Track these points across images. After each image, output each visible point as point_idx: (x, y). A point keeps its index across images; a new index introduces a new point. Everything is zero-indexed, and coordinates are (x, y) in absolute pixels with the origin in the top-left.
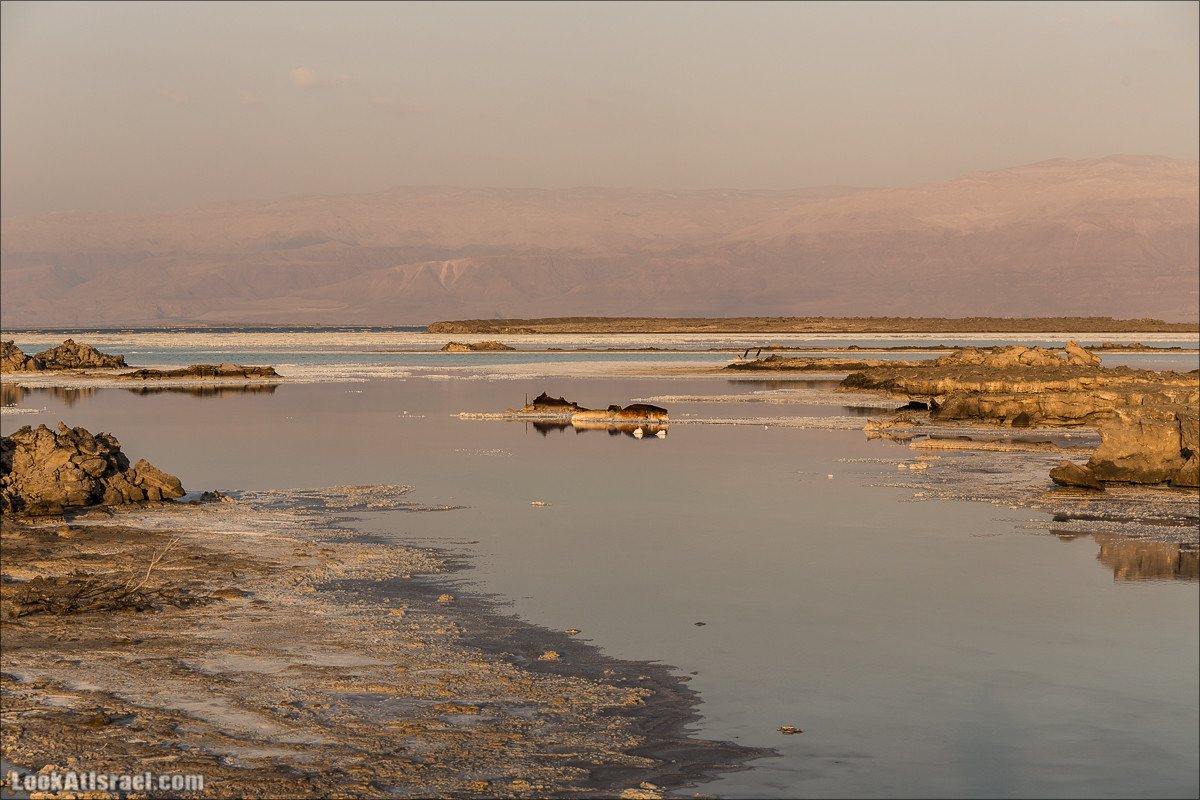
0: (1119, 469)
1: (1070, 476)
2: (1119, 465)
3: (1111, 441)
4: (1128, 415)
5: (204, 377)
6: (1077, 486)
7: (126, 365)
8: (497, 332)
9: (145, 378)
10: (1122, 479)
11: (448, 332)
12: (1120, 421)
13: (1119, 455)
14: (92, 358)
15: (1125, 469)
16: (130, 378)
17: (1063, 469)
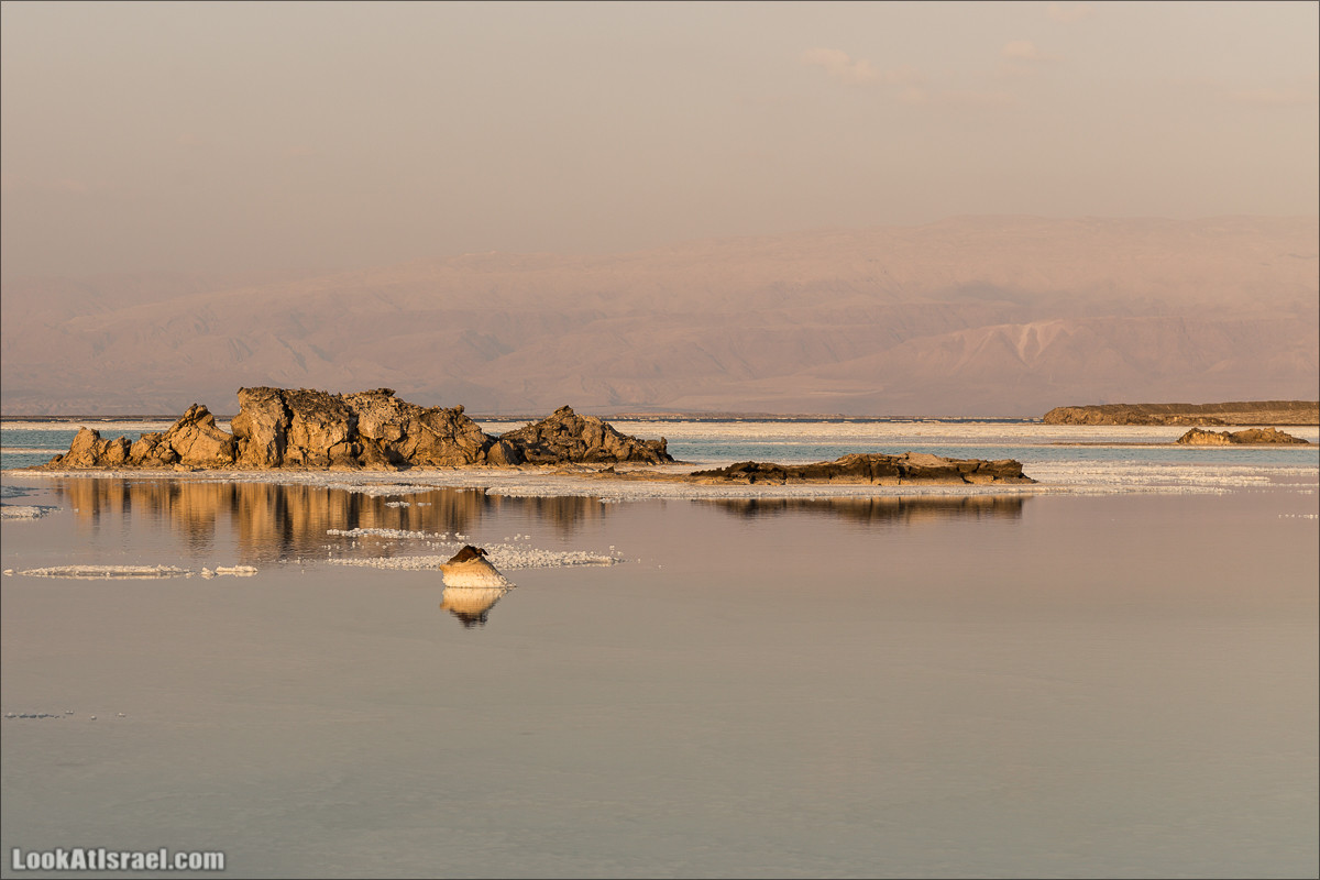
5: (877, 481)
7: (670, 458)
8: (1160, 423)
9: (753, 480)
11: (1079, 422)
14: (608, 442)
16: (720, 479)
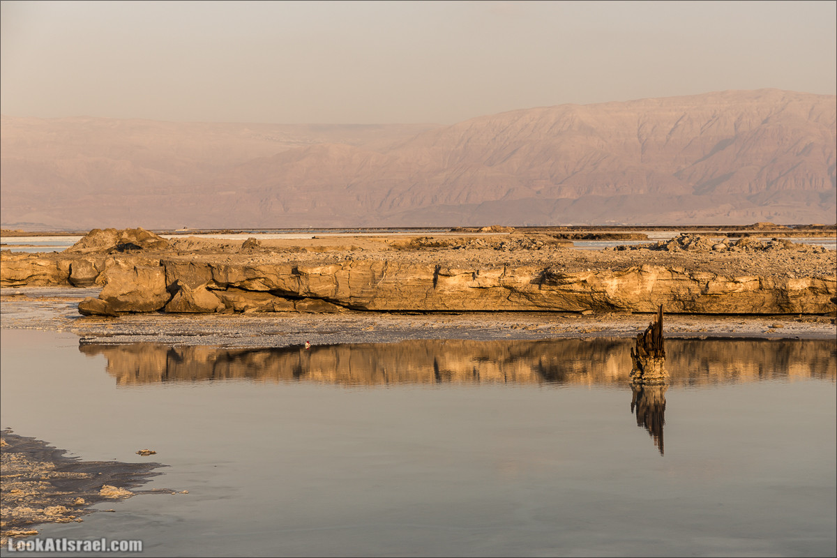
0: (122, 303)
1: (93, 307)
2: (122, 299)
3: (114, 282)
4: (125, 262)
6: (99, 315)
10: (125, 310)
12: (120, 267)
13: (121, 292)
15: (126, 302)
17: (89, 302)
